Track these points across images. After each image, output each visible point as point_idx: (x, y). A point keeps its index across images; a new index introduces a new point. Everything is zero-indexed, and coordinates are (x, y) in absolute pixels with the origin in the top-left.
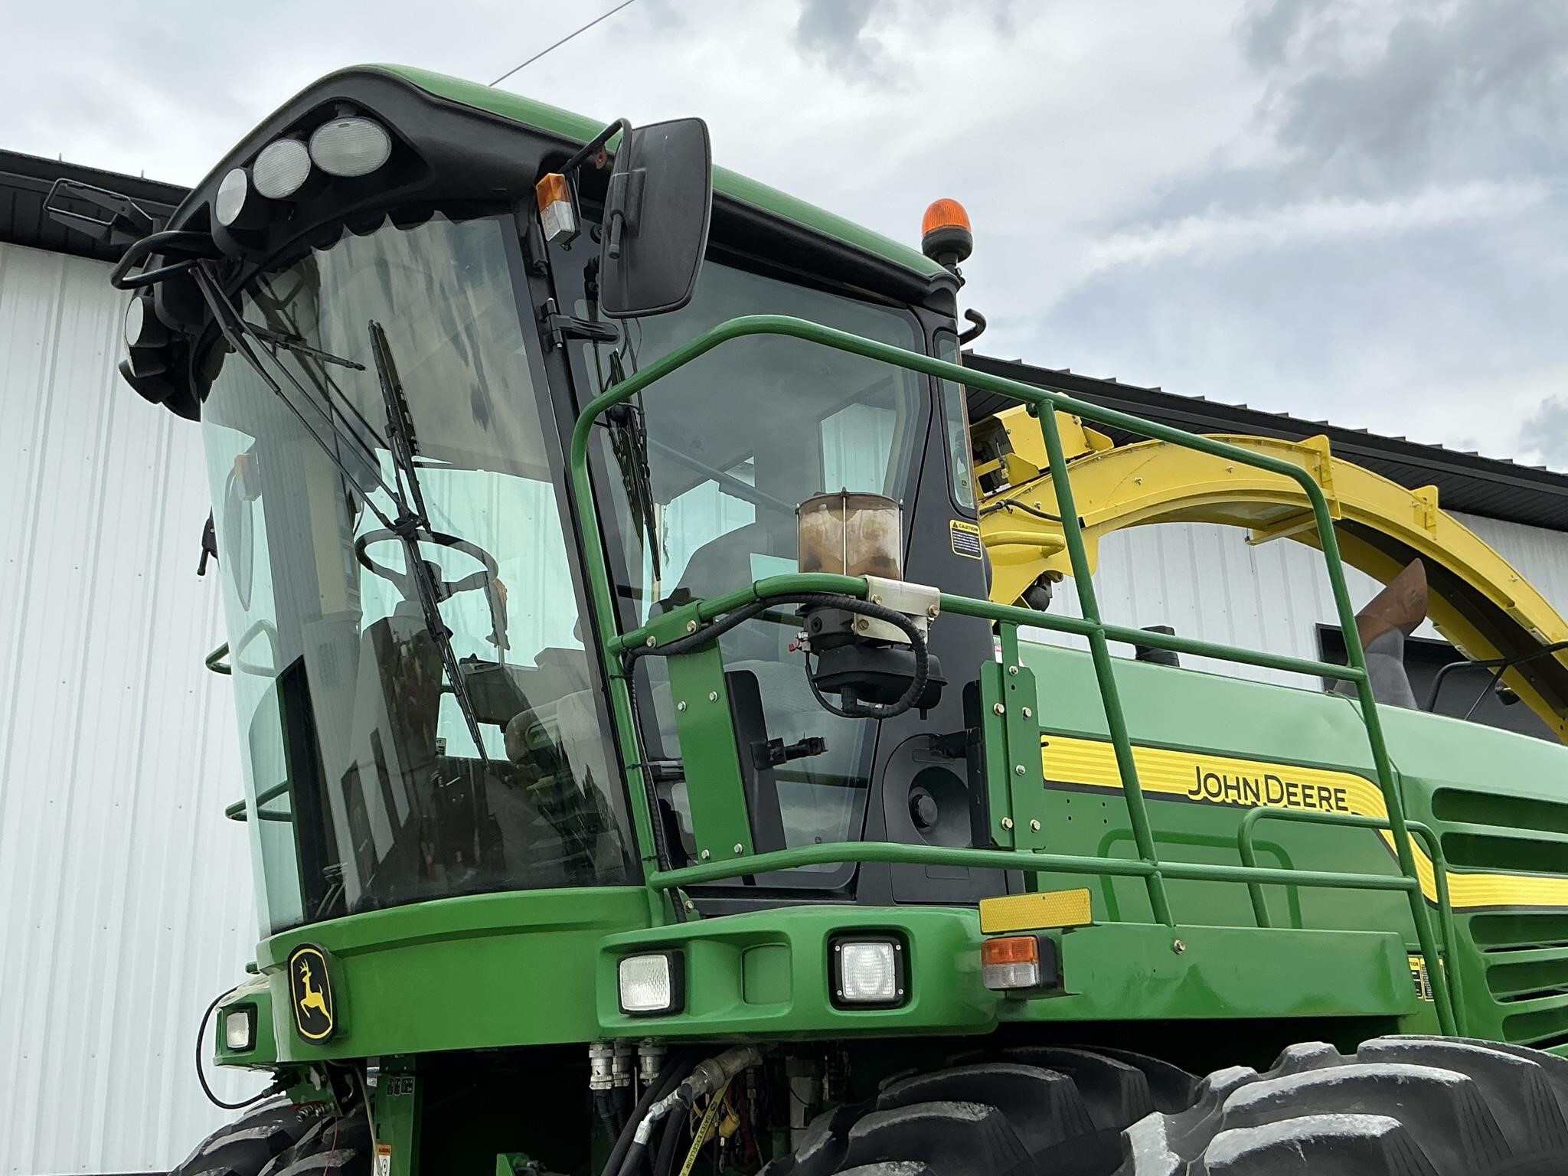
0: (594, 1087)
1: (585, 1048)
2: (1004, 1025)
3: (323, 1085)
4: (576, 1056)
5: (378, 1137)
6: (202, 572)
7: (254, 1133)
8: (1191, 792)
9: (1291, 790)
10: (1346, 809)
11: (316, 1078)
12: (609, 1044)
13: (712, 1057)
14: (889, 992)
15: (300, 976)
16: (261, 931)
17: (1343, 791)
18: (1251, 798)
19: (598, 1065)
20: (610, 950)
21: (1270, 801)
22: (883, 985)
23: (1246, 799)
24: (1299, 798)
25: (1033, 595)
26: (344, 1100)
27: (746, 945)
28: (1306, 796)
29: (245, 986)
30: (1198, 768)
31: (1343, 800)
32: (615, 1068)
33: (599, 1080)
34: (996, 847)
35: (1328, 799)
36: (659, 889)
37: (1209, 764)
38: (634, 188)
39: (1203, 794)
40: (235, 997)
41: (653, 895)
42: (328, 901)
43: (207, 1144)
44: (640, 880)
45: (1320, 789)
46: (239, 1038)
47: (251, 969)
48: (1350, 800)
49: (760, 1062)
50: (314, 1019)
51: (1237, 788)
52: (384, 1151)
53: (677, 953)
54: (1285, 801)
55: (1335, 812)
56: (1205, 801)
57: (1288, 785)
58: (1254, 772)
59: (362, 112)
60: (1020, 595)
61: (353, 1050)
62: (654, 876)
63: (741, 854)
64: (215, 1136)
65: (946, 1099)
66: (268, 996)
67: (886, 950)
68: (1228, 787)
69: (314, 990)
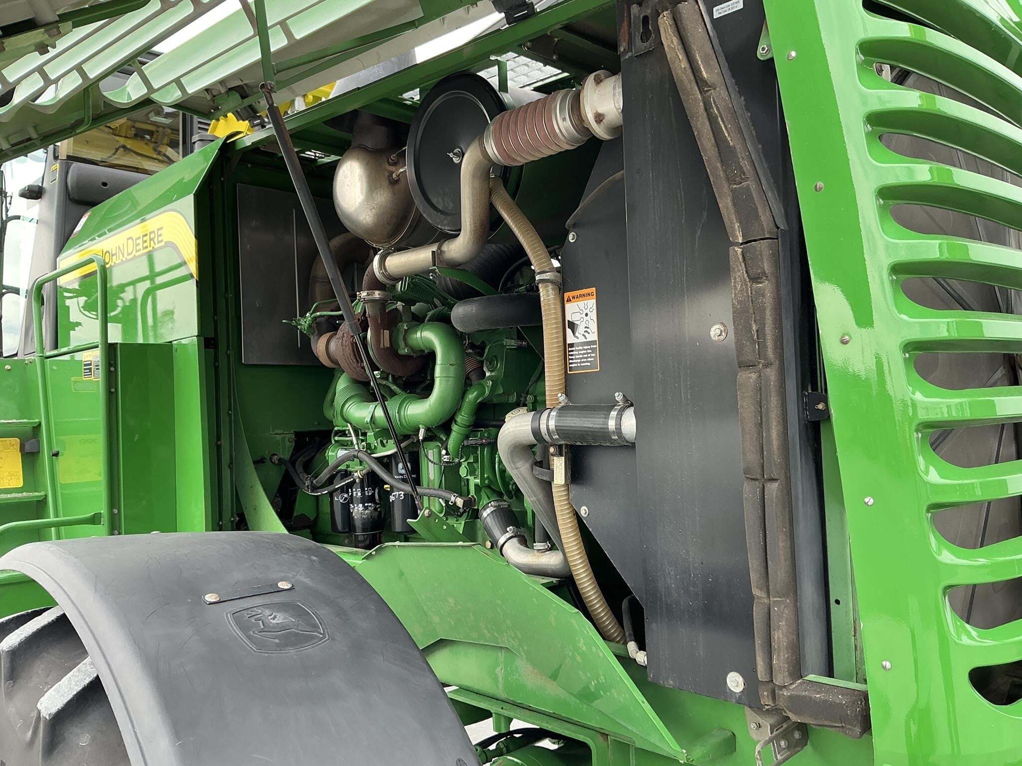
21: (129, 254)
54: (134, 252)
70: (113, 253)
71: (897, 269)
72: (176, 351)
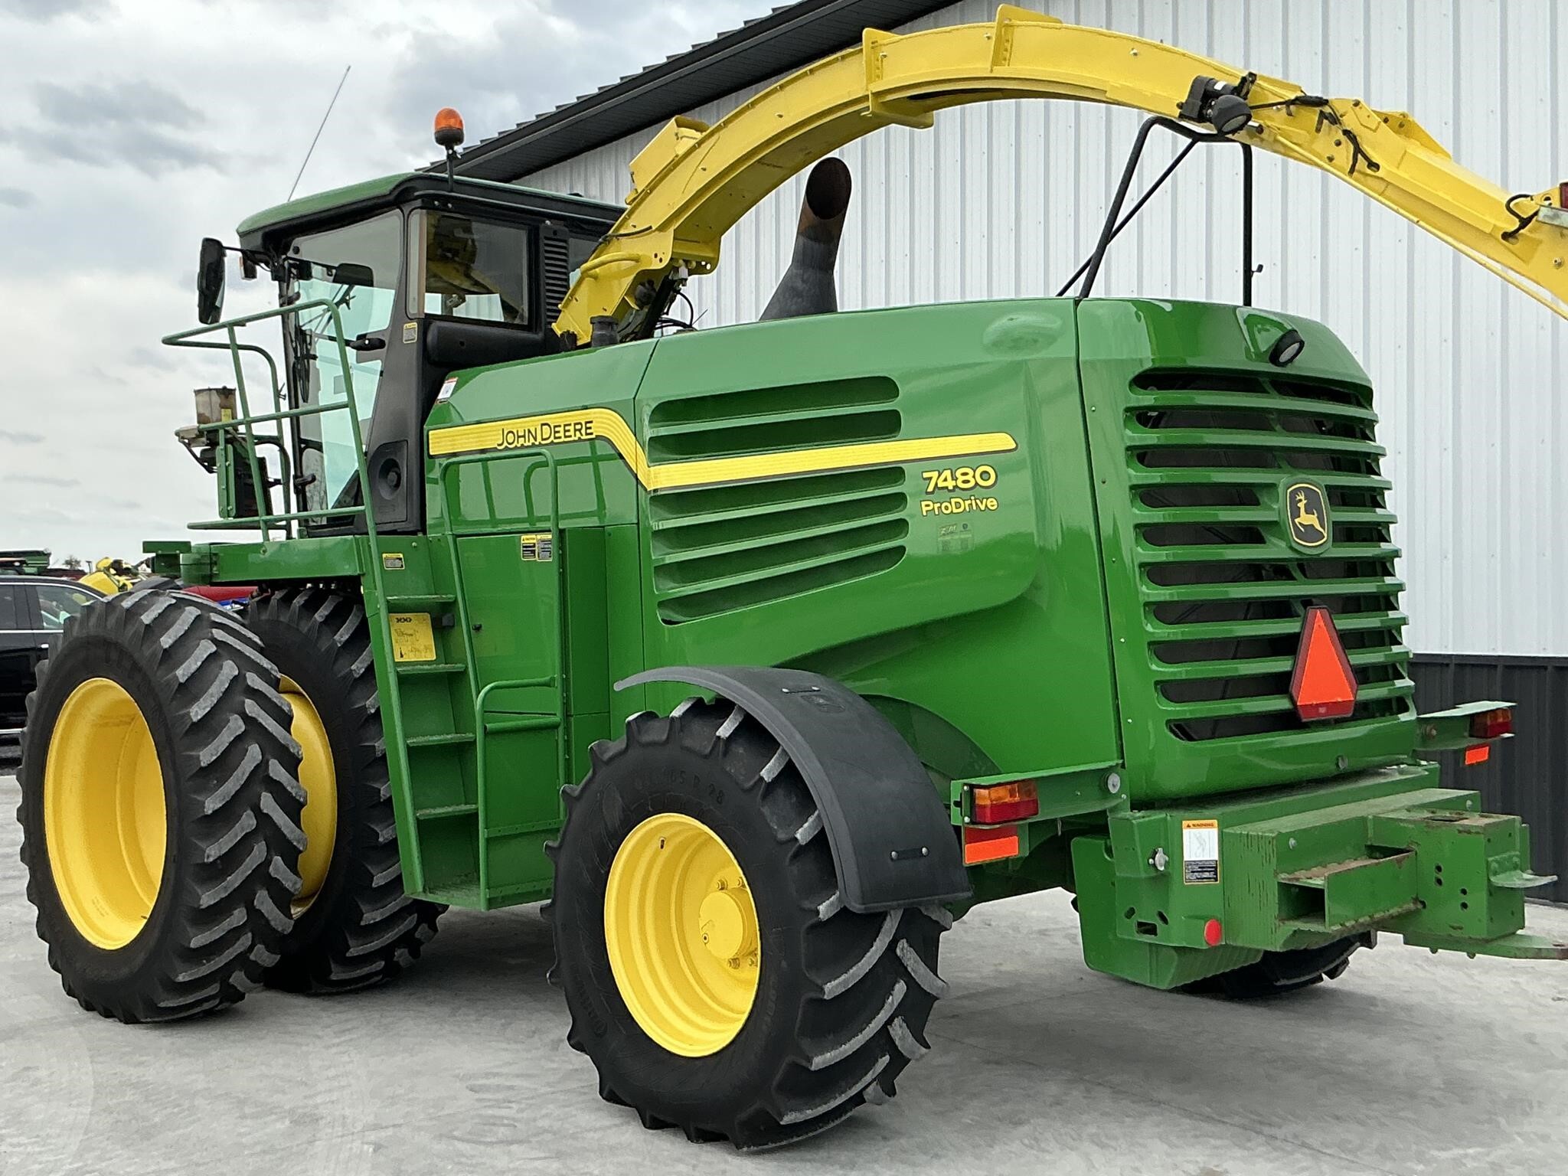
8: (499, 445)
9: (557, 429)
10: (591, 434)
17: (591, 422)
18: (532, 440)
21: (543, 439)
23: (530, 441)
24: (561, 434)
28: (565, 431)
30: (502, 430)
31: (590, 428)
35: (580, 430)
37: (507, 425)
39: (505, 444)
45: (575, 424)
48: (595, 427)
51: (524, 436)
54: (552, 438)
55: (584, 437)
56: (506, 449)
57: (555, 427)
58: (533, 423)
68: (519, 437)
70: (520, 434)
71: (1137, 526)
72: (610, 535)
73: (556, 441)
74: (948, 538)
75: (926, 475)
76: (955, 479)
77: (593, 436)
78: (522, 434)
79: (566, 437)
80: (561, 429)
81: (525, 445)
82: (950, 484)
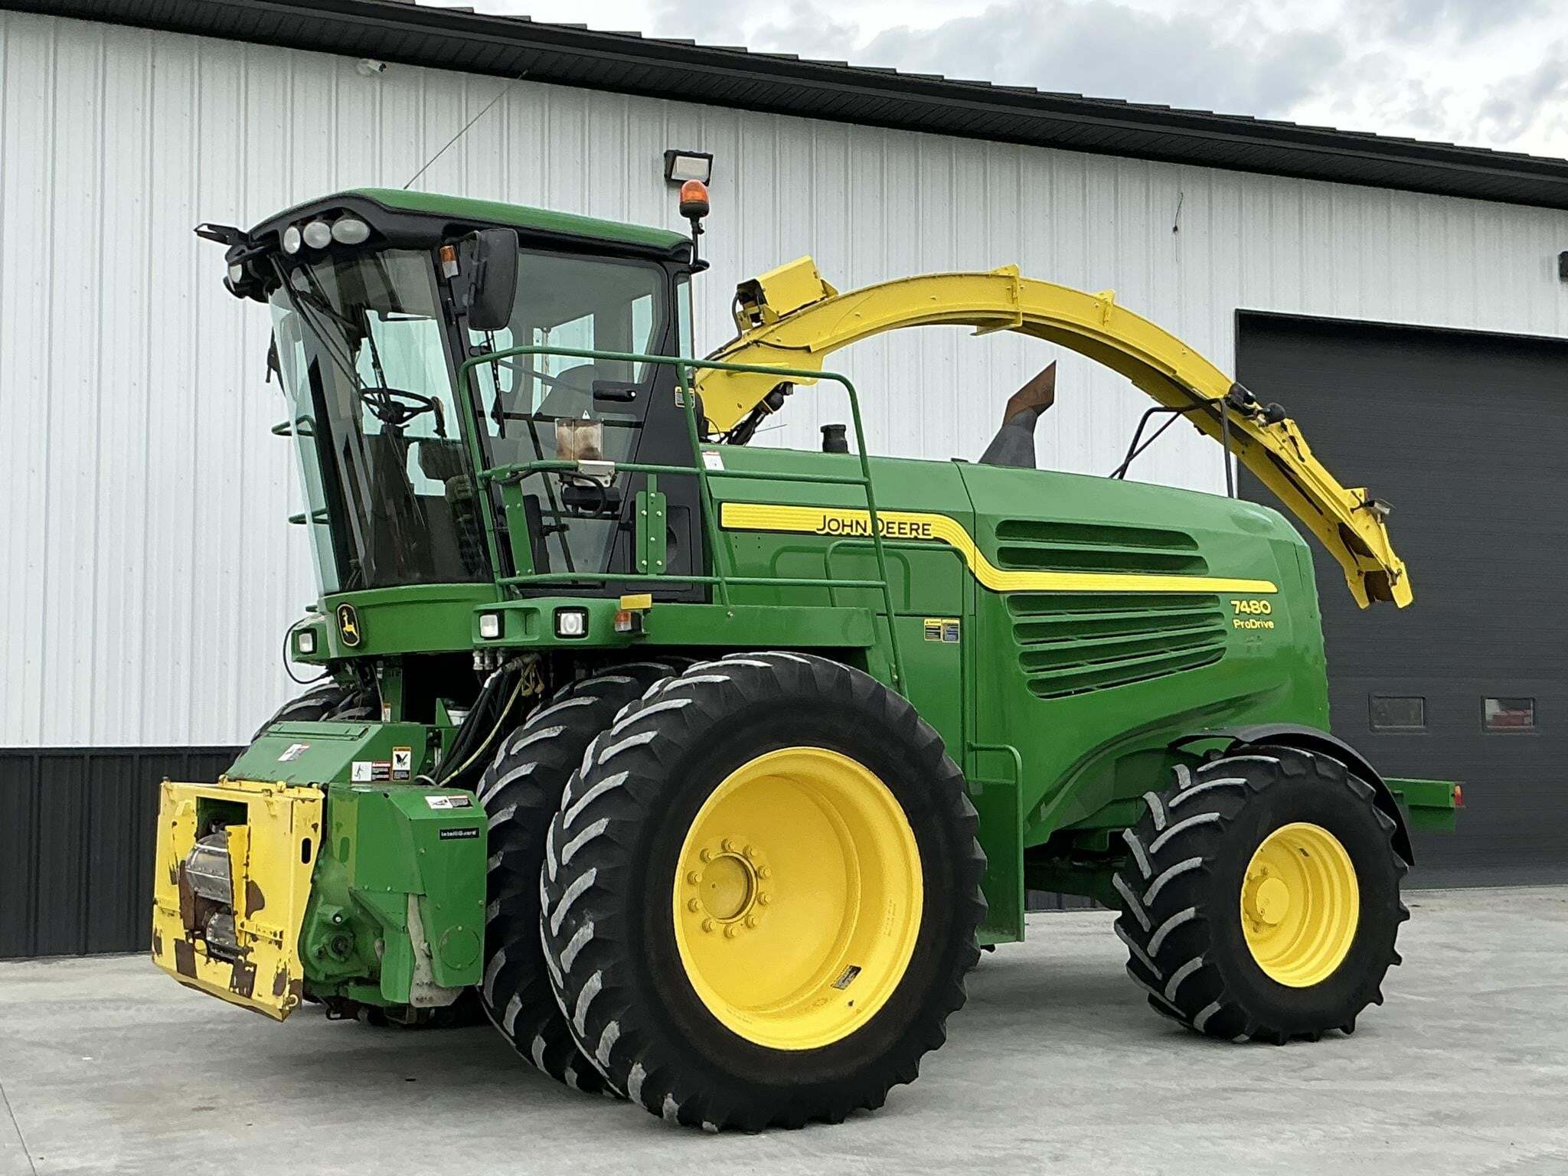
0: (475, 669)
1: (472, 651)
2: (633, 646)
3: (354, 672)
4: (467, 657)
5: (383, 698)
6: (268, 381)
7: (312, 703)
8: (818, 530)
9: (890, 525)
10: (929, 535)
11: (349, 669)
12: (482, 651)
13: (519, 656)
14: (580, 631)
15: (342, 617)
16: (319, 593)
17: (929, 525)
18: (860, 531)
19: (477, 660)
20: (478, 611)
22: (577, 629)
23: (857, 531)
24: (896, 530)
25: (773, 398)
26: (365, 680)
27: (528, 612)
28: (900, 528)
29: (309, 620)
30: (825, 517)
31: (928, 530)
32: (487, 662)
33: (477, 664)
34: (638, 573)
35: (916, 530)
36: (501, 585)
37: (831, 513)
38: (481, 269)
39: (827, 530)
40: (304, 625)
41: (497, 586)
42: (352, 580)
43: (284, 709)
44: (493, 581)
45: (911, 524)
46: (307, 646)
47: (310, 609)
48: (934, 530)
49: (540, 658)
50: (350, 637)
51: (851, 526)
52: (386, 707)
53: (500, 613)
55: (921, 536)
56: (828, 534)
57: (888, 523)
58: (862, 516)
59: (354, 215)
60: (762, 399)
61: (371, 651)
62: (499, 580)
63: (531, 573)
64: (288, 705)
65: (614, 675)
66: (323, 625)
67: (579, 616)
68: (844, 526)
69: (349, 623)
73: (888, 535)
74: (1249, 644)
75: (1233, 602)
76: (1249, 607)
77: (931, 537)
78: (849, 524)
79: (900, 533)
80: (896, 526)
81: (852, 534)
82: (1248, 610)
